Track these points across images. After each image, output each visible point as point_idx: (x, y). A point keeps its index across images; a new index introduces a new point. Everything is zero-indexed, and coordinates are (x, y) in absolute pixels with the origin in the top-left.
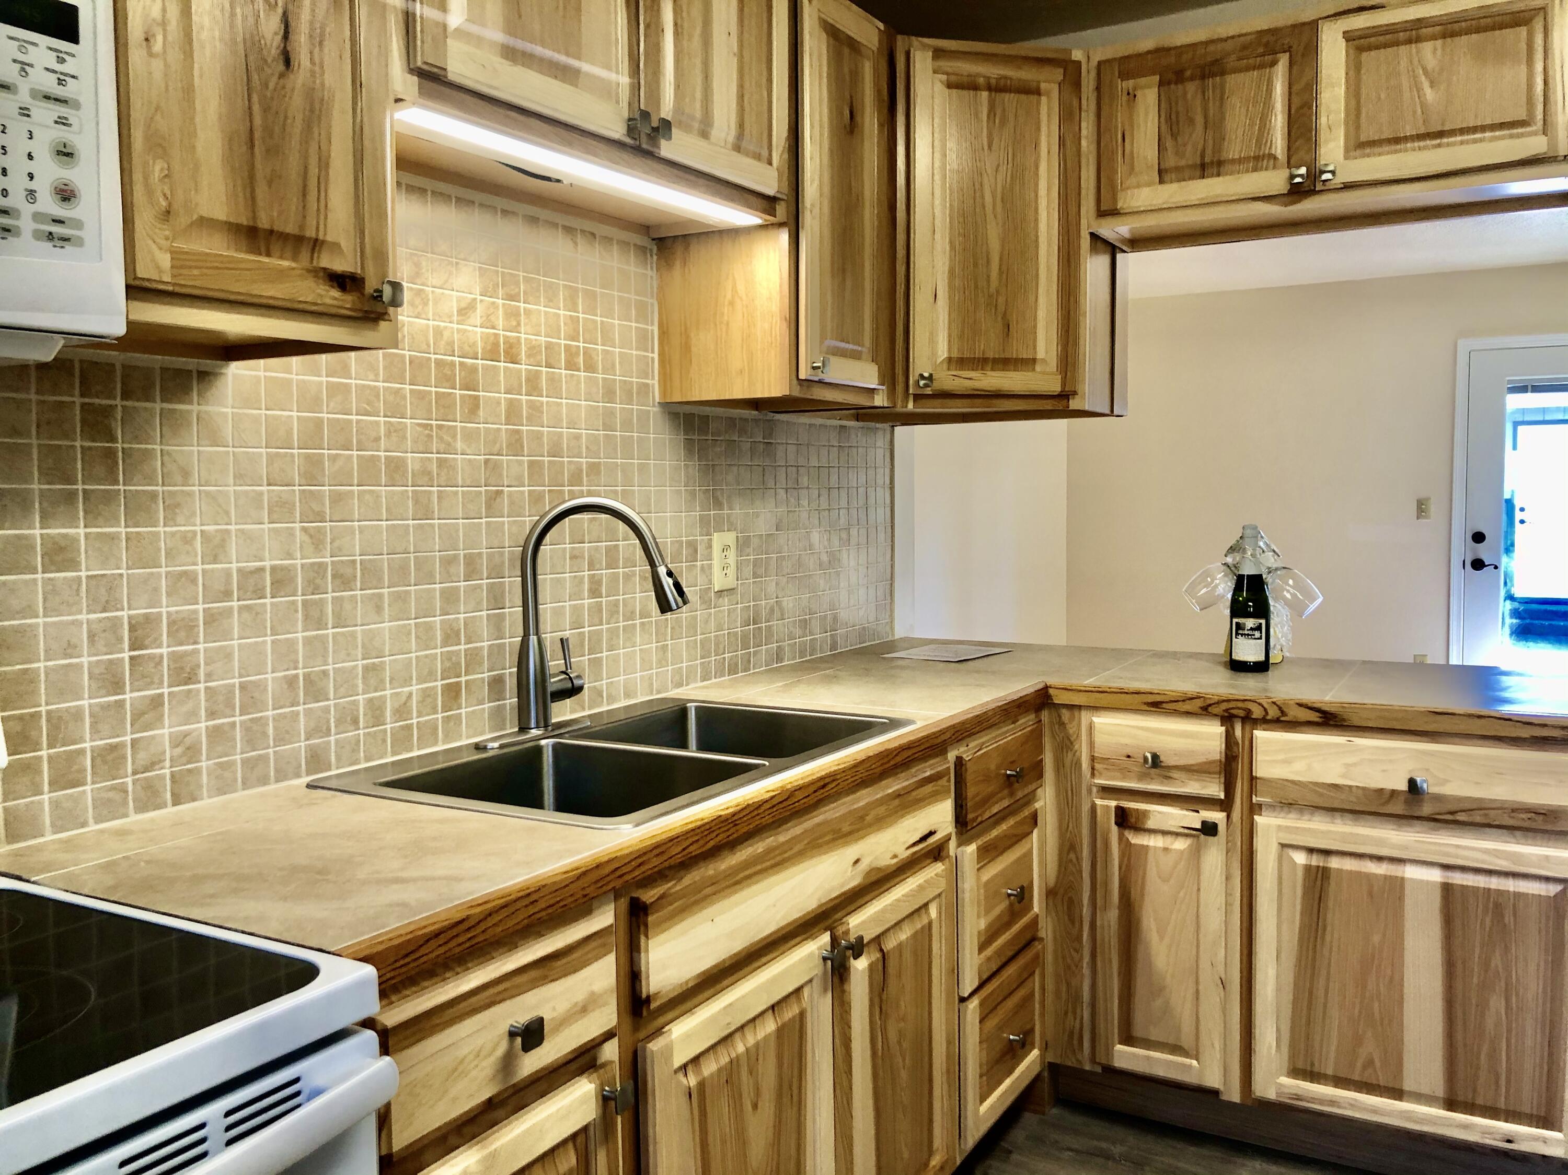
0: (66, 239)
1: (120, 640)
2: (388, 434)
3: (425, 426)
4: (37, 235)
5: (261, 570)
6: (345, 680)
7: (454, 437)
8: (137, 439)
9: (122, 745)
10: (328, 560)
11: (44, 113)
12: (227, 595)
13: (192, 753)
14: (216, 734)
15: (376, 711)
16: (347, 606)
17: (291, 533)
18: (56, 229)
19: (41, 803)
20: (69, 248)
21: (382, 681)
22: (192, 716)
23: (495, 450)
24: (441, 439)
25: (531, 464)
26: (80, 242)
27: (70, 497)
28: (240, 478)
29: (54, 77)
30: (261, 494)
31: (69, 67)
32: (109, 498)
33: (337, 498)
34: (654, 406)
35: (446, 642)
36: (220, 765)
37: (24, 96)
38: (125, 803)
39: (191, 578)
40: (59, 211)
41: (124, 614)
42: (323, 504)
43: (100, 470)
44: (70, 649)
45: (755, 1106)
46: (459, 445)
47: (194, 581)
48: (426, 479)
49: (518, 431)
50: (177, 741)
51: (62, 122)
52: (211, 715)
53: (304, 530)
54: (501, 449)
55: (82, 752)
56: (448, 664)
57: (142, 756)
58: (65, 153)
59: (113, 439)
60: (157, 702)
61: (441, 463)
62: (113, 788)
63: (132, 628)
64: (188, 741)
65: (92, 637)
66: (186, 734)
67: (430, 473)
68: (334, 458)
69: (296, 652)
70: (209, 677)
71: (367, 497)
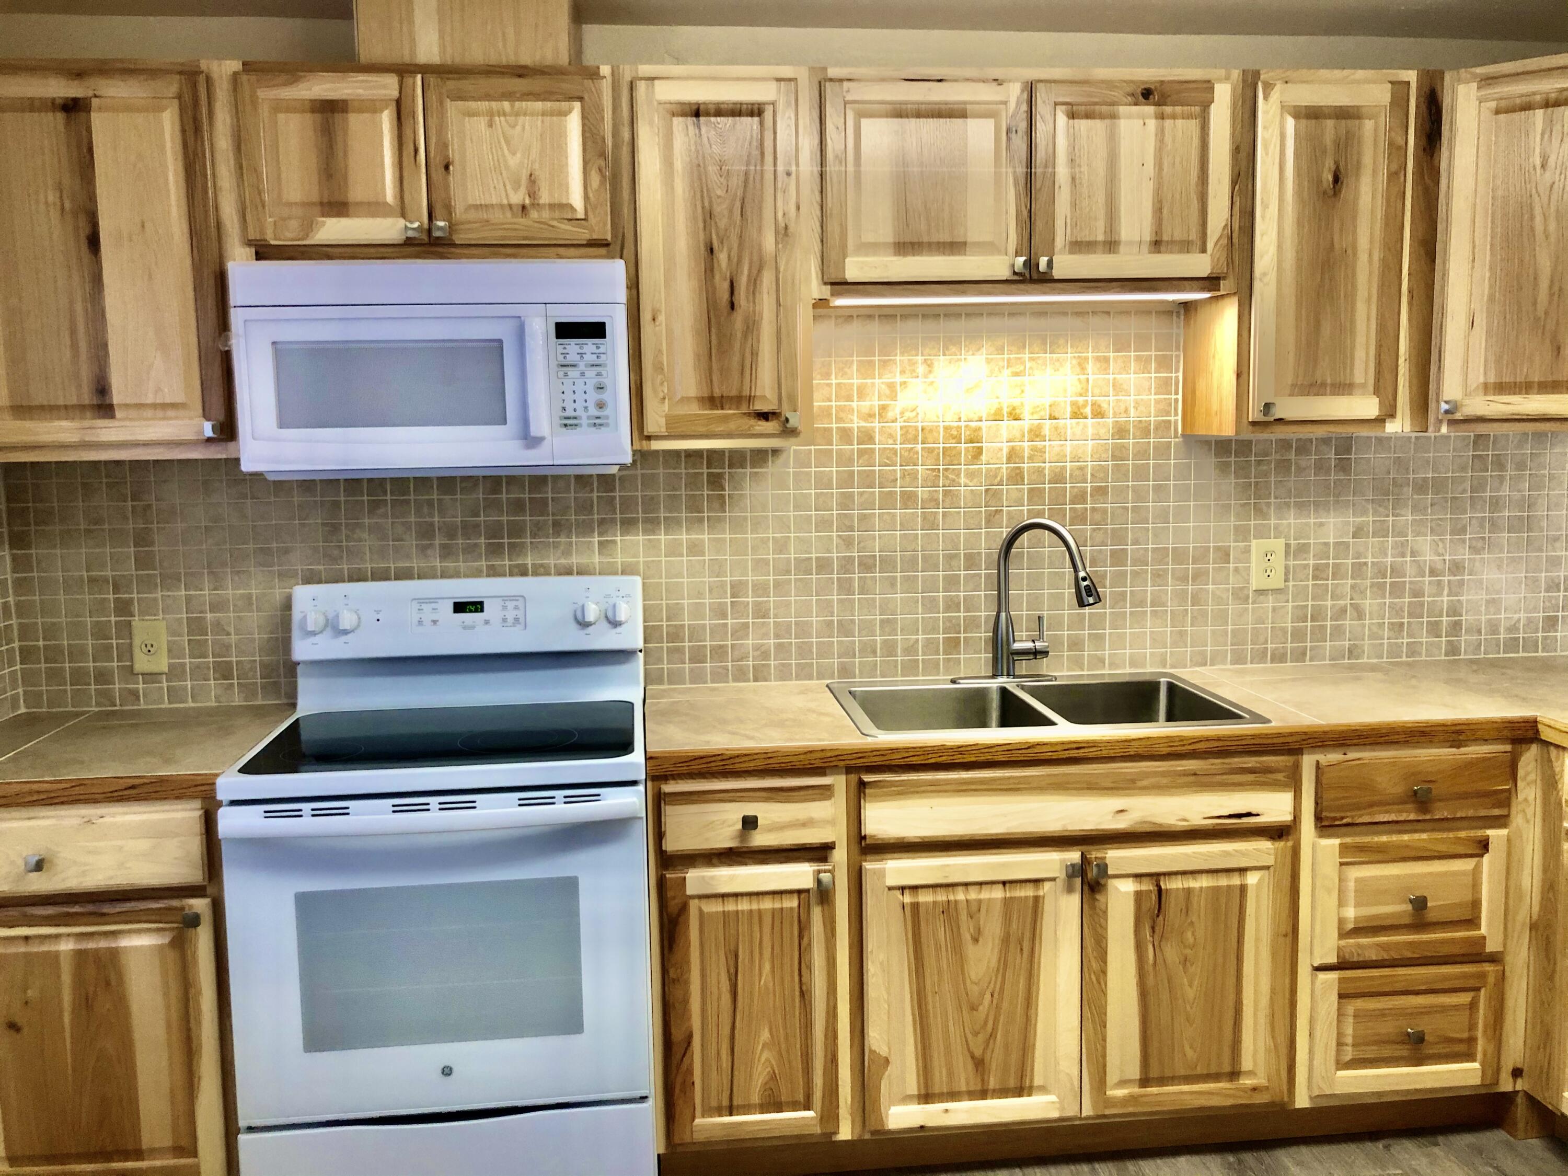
0: (601, 425)
1: (726, 593)
2: (903, 477)
3: (933, 470)
4: (589, 425)
5: (811, 559)
6: (867, 627)
7: (958, 475)
8: (735, 489)
9: (727, 645)
10: (856, 554)
11: (591, 373)
12: (788, 572)
13: (765, 655)
14: (779, 647)
15: (890, 648)
16: (869, 582)
17: (830, 538)
18: (598, 421)
19: (684, 668)
20: (603, 428)
21: (895, 630)
22: (766, 636)
23: (996, 482)
24: (947, 478)
25: (1031, 491)
26: (607, 425)
27: (701, 520)
28: (797, 508)
29: (595, 356)
30: (811, 515)
31: (602, 350)
32: (720, 520)
33: (863, 518)
34: (1176, 437)
35: (948, 609)
36: (783, 665)
37: (582, 367)
38: (727, 675)
39: (767, 562)
40: (597, 413)
41: (728, 579)
42: (853, 521)
43: (716, 505)
44: (700, 595)
45: (976, 940)
46: (963, 480)
47: (768, 564)
48: (933, 504)
49: (1019, 468)
50: (756, 648)
51: (599, 374)
52: (777, 636)
53: (839, 536)
54: (1002, 480)
55: (705, 646)
56: (948, 624)
57: (736, 653)
58: (600, 388)
59: (724, 489)
60: (746, 625)
61: (946, 493)
62: (720, 667)
63: (732, 587)
64: (763, 649)
65: (711, 591)
66: (762, 645)
67: (936, 500)
68: (861, 494)
69: (833, 607)
70: (776, 616)
71: (885, 517)
